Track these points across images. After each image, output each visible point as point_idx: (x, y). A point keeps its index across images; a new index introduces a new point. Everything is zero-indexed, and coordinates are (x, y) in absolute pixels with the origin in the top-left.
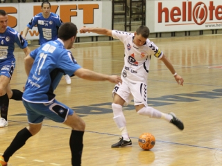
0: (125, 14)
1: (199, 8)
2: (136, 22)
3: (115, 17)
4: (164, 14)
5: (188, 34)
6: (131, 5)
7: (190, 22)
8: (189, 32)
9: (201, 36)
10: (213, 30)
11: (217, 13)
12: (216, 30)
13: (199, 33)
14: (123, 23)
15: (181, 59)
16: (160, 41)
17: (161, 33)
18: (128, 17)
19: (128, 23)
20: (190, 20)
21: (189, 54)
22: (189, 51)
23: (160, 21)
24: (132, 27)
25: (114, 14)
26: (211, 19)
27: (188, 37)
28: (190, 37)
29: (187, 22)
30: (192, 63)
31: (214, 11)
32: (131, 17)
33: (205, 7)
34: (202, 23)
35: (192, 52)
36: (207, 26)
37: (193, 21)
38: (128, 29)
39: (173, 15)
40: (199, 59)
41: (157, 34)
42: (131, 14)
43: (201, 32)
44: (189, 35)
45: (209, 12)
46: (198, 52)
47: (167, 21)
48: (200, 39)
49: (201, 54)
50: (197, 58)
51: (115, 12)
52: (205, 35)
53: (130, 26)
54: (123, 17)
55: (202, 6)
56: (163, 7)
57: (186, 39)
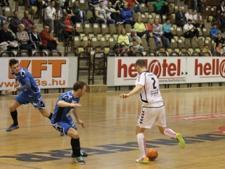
0: (89, 69)
1: (154, 65)
2: (98, 77)
3: (80, 71)
4: (123, 70)
6: (94, 61)
10: (165, 85)
11: (170, 70)
12: (168, 85)
14: (87, 77)
15: (137, 110)
17: (120, 87)
18: (91, 72)
19: (91, 77)
23: (119, 76)
24: (95, 80)
25: (79, 69)
26: (164, 75)
31: (167, 68)
32: (94, 72)
33: (159, 64)
38: (91, 82)
39: (131, 70)
41: (116, 87)
42: (94, 69)
45: (162, 68)
47: (125, 76)
51: (81, 67)
53: (93, 80)
54: (87, 71)
55: (156, 63)
56: (122, 63)
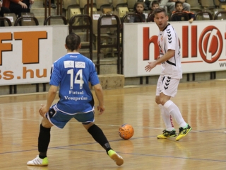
0: (90, 47)
1: (209, 35)
2: (108, 60)
5: (191, 78)
6: (99, 32)
7: (194, 59)
8: (194, 74)
9: (213, 81)
13: (209, 76)
16: (147, 90)
17: (147, 77)
18: (95, 51)
19: (95, 61)
20: (194, 55)
21: (194, 111)
22: (194, 105)
23: (146, 58)
24: (101, 67)
27: (191, 83)
28: (196, 83)
29: (190, 58)
30: (198, 124)
32: (99, 52)
33: (219, 33)
34: (214, 61)
35: (198, 108)
36: (222, 65)
37: (199, 57)
40: (209, 119)
41: (141, 78)
42: (100, 47)
43: (213, 75)
44: (194, 79)
45: (225, 42)
46: (208, 107)
47: (157, 58)
48: (211, 85)
49: (214, 111)
50: (206, 118)
52: (219, 79)
53: (98, 67)
54: (87, 51)
55: (214, 33)
57: (188, 86)
